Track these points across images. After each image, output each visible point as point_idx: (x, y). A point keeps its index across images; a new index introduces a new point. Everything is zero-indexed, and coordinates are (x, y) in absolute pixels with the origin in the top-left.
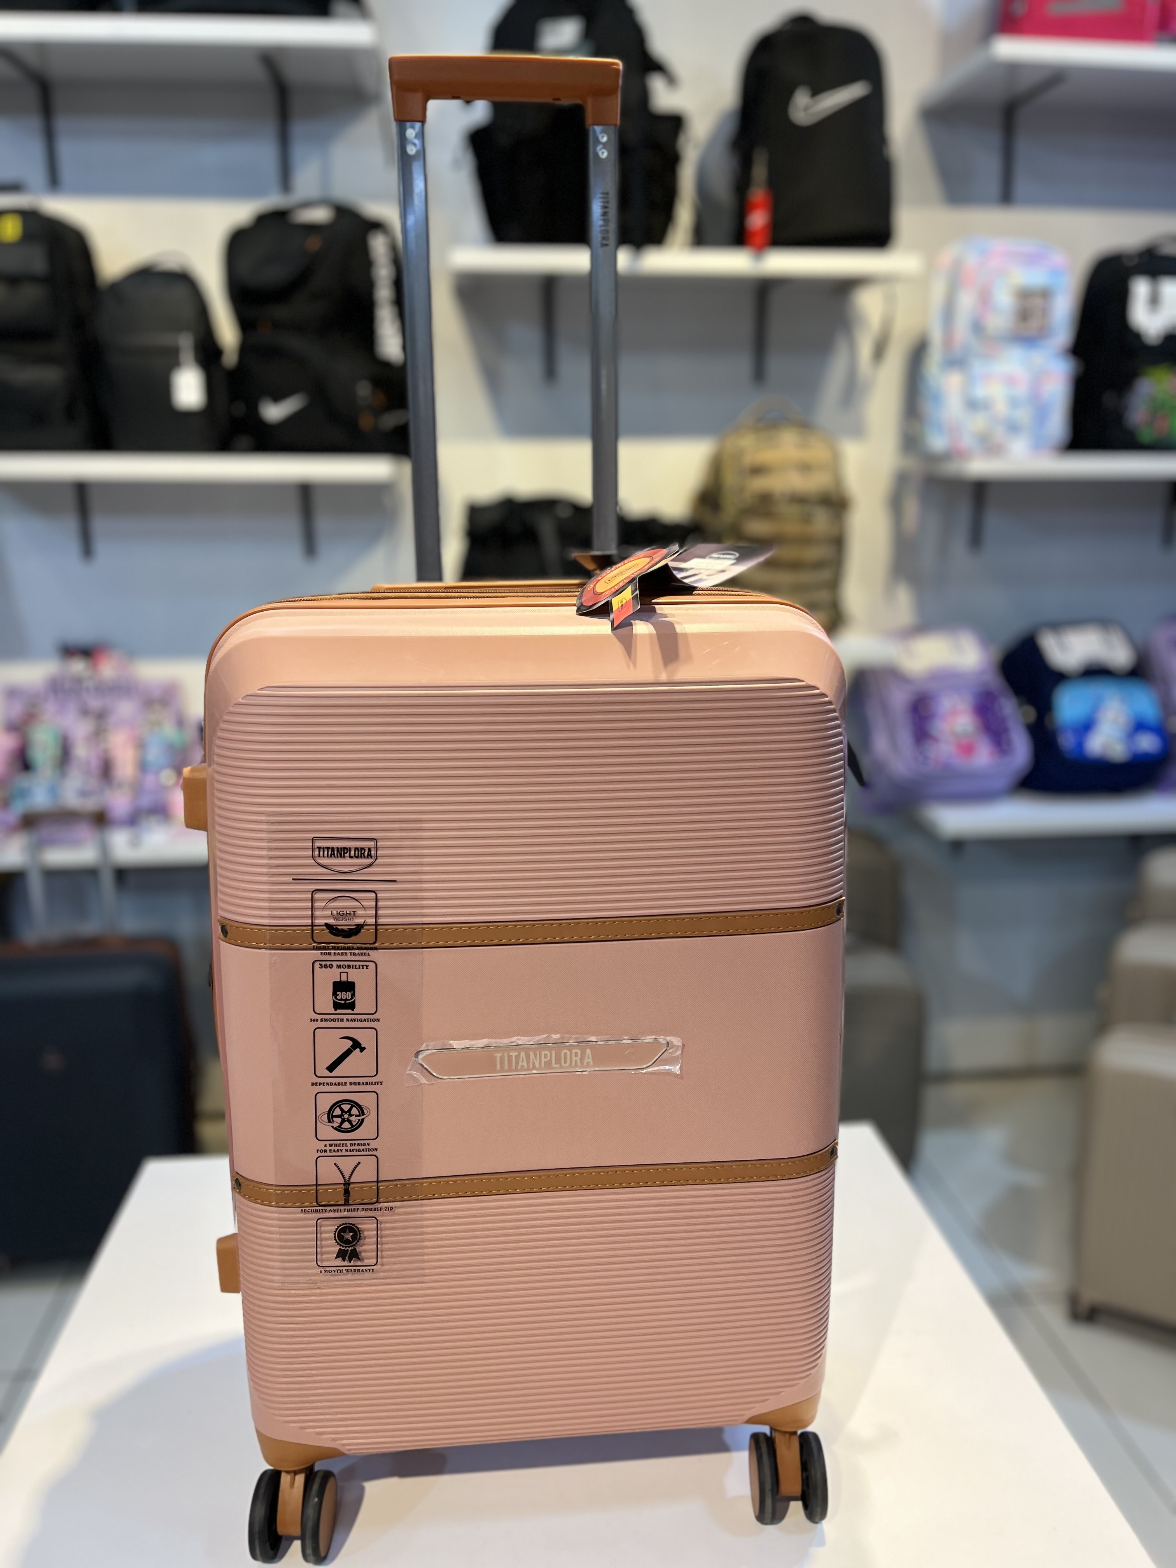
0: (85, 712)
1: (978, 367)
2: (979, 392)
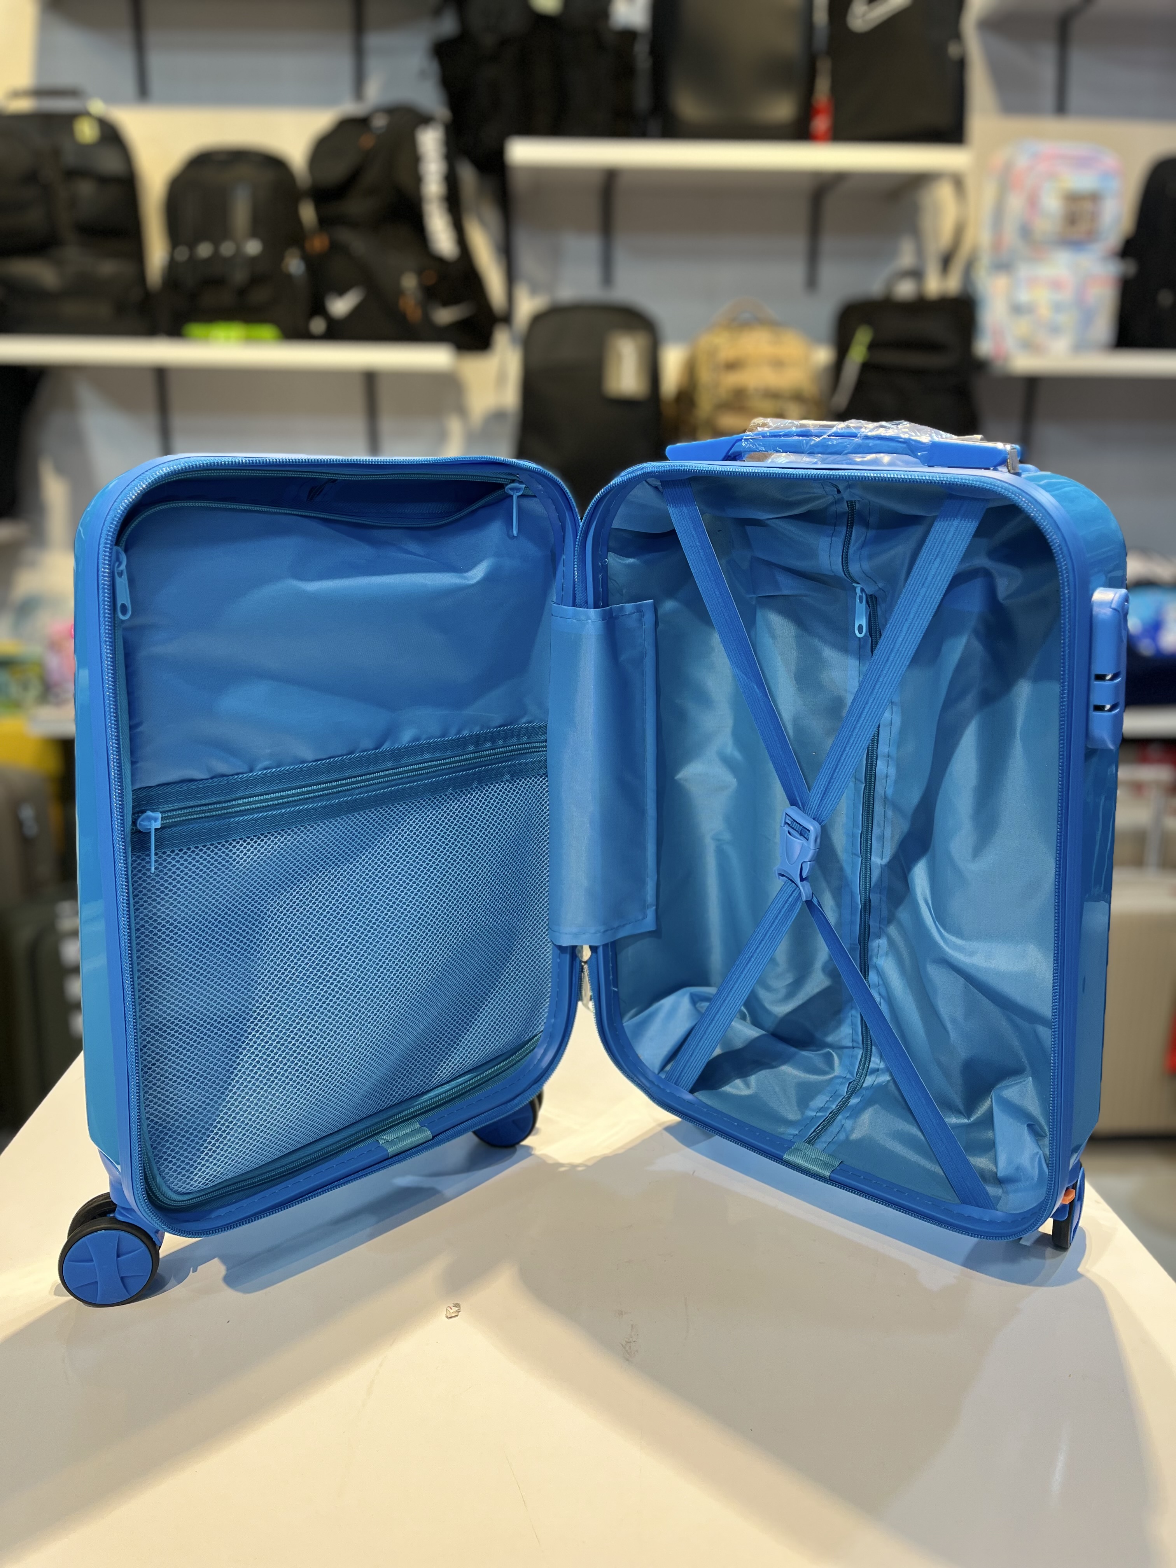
1: (1024, 271)
2: (1024, 296)
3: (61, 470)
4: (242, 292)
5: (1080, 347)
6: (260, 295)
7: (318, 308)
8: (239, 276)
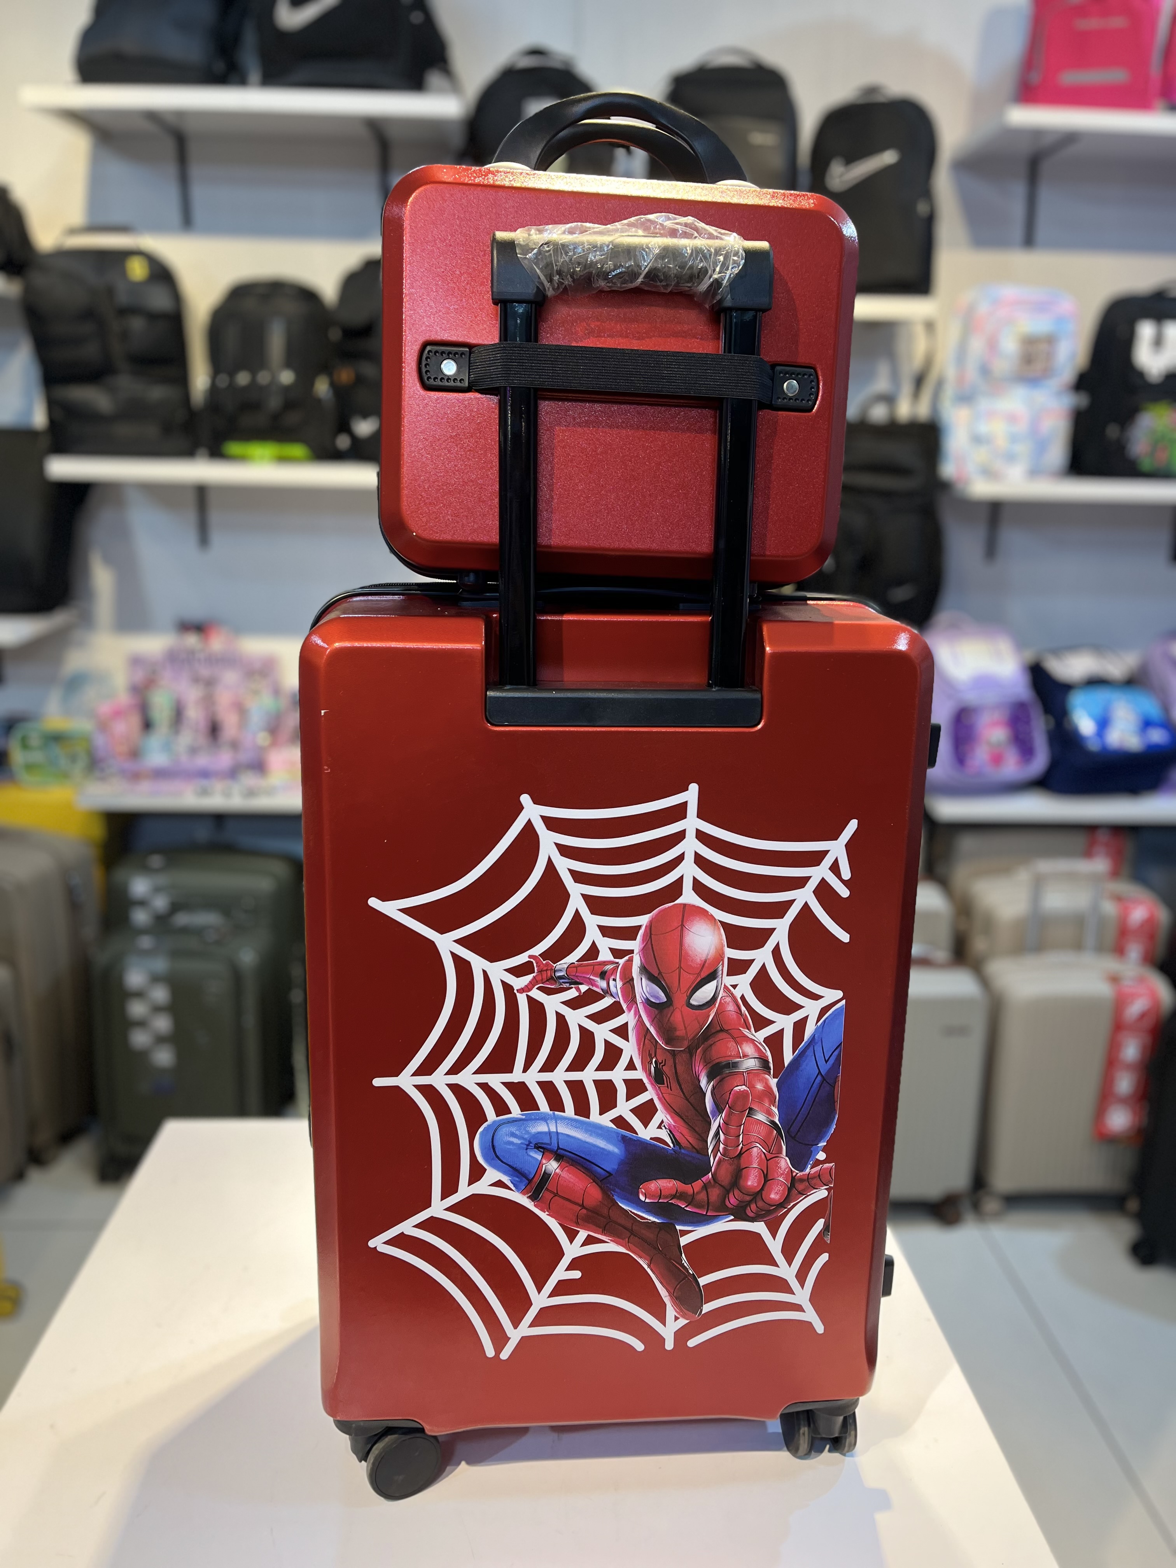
0: (196, 680)
1: (984, 404)
2: (984, 428)
3: (108, 560)
4: (276, 417)
5: (1034, 472)
6: (293, 418)
7: (344, 427)
8: (274, 403)
